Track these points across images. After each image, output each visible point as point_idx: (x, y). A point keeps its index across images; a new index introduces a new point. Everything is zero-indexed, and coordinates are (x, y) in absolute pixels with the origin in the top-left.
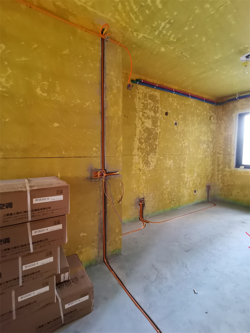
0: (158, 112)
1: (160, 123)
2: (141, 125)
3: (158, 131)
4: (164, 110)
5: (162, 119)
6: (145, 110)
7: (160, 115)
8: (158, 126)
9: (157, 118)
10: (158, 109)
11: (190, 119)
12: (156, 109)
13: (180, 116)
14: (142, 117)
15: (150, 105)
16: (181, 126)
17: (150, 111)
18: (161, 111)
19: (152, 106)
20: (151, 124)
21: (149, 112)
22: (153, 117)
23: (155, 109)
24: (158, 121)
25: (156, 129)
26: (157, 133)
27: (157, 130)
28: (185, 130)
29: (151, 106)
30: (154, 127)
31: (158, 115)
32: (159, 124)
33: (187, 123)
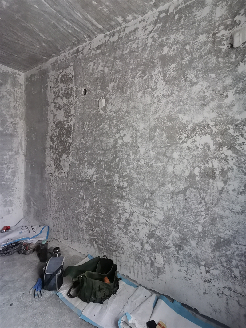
2: (53, 119)
6: (57, 100)
14: (53, 109)
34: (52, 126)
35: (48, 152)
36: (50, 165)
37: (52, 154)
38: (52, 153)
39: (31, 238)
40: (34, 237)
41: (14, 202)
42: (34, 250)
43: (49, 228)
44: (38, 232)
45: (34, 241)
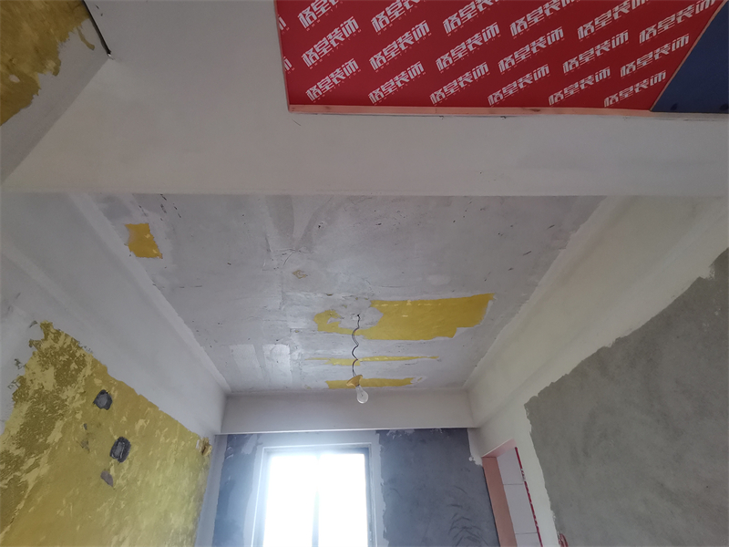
0: (74, 379)
1: (63, 431)
3: (31, 479)
4: (98, 382)
5: (79, 416)
7: (78, 395)
8: (47, 447)
9: (63, 405)
10: (79, 371)
11: (162, 439)
12: (74, 366)
13: (141, 422)
15: (56, 340)
16: (131, 463)
17: (44, 365)
18: (89, 380)
19: (61, 348)
20: (14, 432)
21: (38, 370)
22: (41, 396)
23: (68, 363)
24: (59, 424)
25: (31, 461)
26: (26, 485)
27: (29, 471)
28: (139, 483)
29: (57, 346)
30: (20, 452)
31: (69, 393)
32: (55, 436)
33: (150, 453)
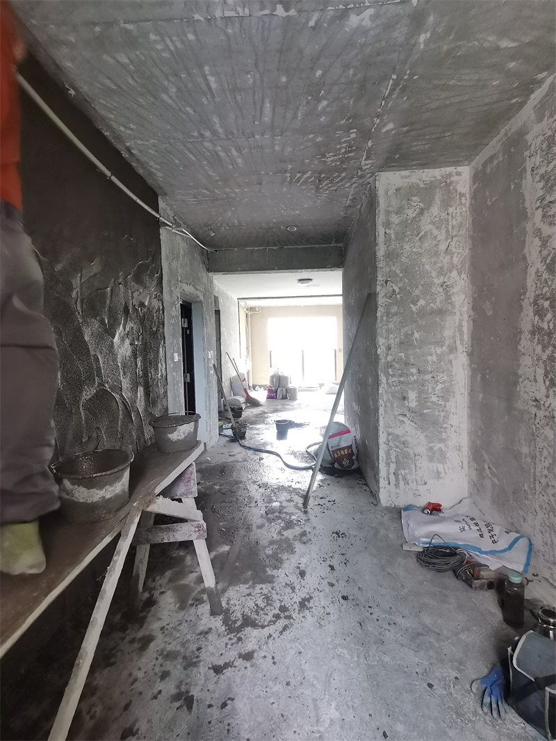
34: (538, 271)
35: (525, 343)
36: (533, 378)
37: (539, 349)
38: (539, 343)
39: (486, 553)
40: (492, 553)
41: (448, 455)
42: (490, 586)
43: (531, 544)
44: (503, 544)
45: (494, 564)
